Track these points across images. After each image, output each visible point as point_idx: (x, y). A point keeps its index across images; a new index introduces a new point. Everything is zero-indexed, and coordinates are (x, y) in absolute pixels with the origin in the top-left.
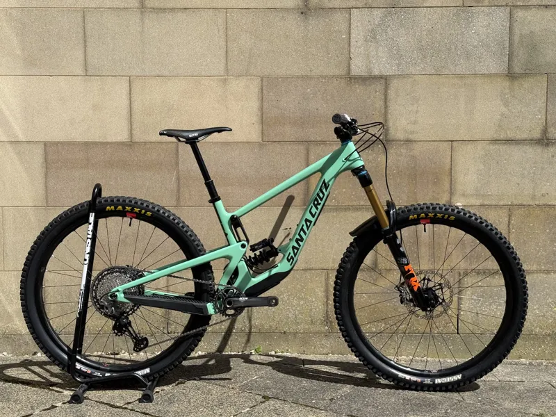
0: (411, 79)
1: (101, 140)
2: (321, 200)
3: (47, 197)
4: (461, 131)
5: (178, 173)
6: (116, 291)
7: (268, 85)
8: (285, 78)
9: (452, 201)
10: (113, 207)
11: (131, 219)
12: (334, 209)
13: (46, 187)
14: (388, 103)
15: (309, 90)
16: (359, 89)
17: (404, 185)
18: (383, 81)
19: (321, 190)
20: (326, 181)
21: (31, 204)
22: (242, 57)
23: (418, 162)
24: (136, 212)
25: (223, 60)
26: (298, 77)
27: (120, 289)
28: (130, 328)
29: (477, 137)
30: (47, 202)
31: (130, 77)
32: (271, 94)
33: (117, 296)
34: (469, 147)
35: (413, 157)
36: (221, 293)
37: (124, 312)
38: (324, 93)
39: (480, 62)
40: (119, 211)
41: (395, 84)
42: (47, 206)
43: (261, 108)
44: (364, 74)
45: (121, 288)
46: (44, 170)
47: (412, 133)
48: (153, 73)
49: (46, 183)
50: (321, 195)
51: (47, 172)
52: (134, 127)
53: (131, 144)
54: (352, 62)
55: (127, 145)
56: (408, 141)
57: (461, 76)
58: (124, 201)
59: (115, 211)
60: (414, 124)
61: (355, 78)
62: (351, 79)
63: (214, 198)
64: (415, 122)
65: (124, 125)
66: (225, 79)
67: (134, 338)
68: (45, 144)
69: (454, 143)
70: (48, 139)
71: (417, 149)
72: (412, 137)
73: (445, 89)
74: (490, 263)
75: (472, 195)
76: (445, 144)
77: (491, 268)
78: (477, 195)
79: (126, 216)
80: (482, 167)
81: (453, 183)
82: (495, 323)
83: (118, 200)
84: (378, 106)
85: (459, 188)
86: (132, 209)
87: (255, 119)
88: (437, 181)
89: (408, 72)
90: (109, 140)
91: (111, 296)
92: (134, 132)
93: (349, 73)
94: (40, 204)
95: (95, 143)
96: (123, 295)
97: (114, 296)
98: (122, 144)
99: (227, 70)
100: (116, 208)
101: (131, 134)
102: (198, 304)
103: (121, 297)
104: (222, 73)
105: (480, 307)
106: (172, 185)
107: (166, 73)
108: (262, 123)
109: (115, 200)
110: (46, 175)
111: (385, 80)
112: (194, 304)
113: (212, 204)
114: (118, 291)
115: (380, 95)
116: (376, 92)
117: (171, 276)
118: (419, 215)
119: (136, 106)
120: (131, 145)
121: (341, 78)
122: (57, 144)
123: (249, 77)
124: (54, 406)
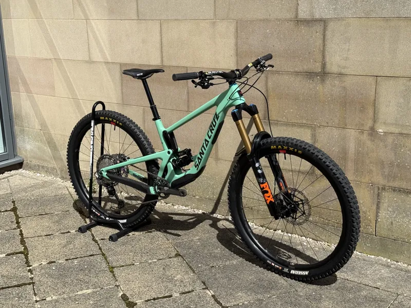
0: (344, 22)
2: (214, 127)
3: (123, 98)
4: (385, 68)
5: (188, 89)
7: (241, 26)
8: (252, 21)
9: (375, 127)
11: (115, 126)
12: (284, 124)
14: (326, 42)
15: (268, 31)
16: (304, 29)
17: (337, 110)
18: (322, 24)
19: (214, 120)
20: (217, 113)
21: (116, 102)
22: (224, 5)
23: (348, 92)
25: (213, 8)
26: (261, 20)
29: (398, 74)
31: (160, 20)
32: (243, 33)
33: (102, 174)
34: (391, 82)
35: (344, 88)
36: (156, 182)
38: (278, 33)
39: (404, 6)
40: (107, 120)
41: (331, 25)
43: (236, 44)
44: (308, 17)
45: (104, 169)
47: (344, 68)
48: (173, 18)
50: (214, 123)
52: (163, 55)
54: (299, 7)
56: (341, 74)
57: (386, 19)
58: (108, 114)
60: (346, 60)
61: (301, 21)
62: (298, 22)
63: (155, 118)
64: (347, 59)
65: (158, 54)
66: (214, 22)
68: (121, 65)
69: (379, 78)
70: (122, 61)
71: (348, 82)
72: (343, 71)
73: (373, 31)
74: (405, 183)
75: (392, 124)
76: (371, 79)
77: (406, 188)
78: (396, 124)
79: (111, 124)
80: (402, 100)
81: (376, 112)
82: (407, 234)
83: (106, 114)
84: (318, 44)
85: (382, 117)
86: (113, 120)
87: (233, 52)
88: (363, 109)
89: (342, 16)
90: (151, 64)
92: (164, 59)
93: (297, 17)
99: (215, 15)
101: (162, 61)
103: (105, 174)
104: (212, 17)
105: (395, 218)
106: (185, 97)
107: (180, 17)
108: (237, 55)
109: (104, 113)
111: (324, 22)
113: (154, 121)
114: (103, 171)
115: (319, 35)
116: (317, 32)
117: (133, 166)
118: (277, 147)
119: (164, 40)
121: (291, 21)
123: (229, 20)
124: (69, 232)
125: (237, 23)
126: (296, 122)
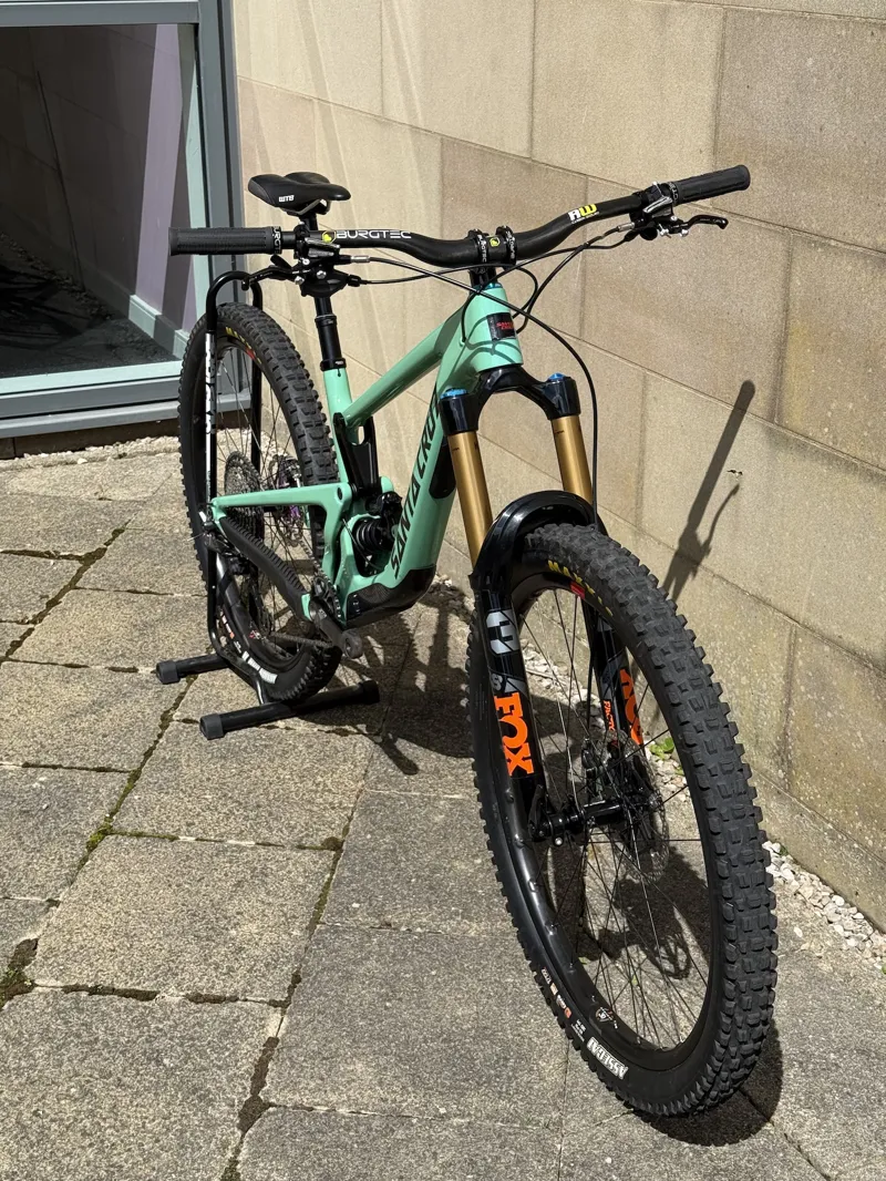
1: (498, 147)
7: (734, 34)
8: (767, 18)
12: (823, 455)
26: (792, 14)
32: (738, 64)
43: (718, 107)
46: (440, 197)
51: (443, 203)
55: (526, 167)
65: (524, 115)
68: (442, 140)
70: (445, 128)
87: (705, 137)
90: (507, 149)
92: (536, 136)
95: (492, 152)
101: (532, 140)
108: (716, 152)
110: (442, 209)
122: (453, 143)
124: (134, 670)
125: (725, 19)
126: (859, 455)
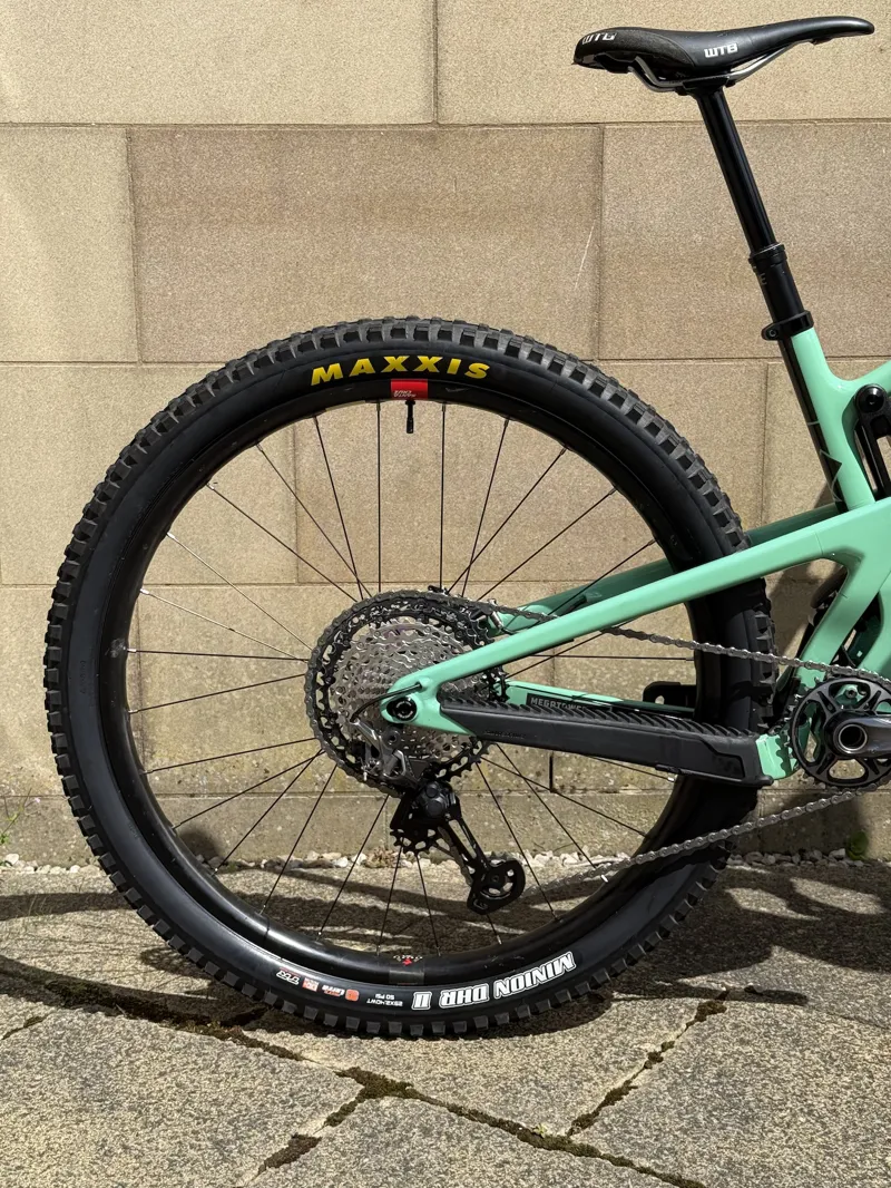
1: (329, 119)
3: (140, 329)
5: (599, 239)
6: (411, 691)
10: (335, 368)
11: (410, 403)
13: (138, 292)
24: (426, 374)
27: (424, 683)
28: (454, 824)
30: (141, 346)
33: (413, 707)
36: (814, 696)
37: (438, 766)
40: (363, 377)
42: (143, 361)
45: (429, 676)
46: (128, 229)
49: (136, 277)
51: (139, 237)
52: (448, 65)
53: (434, 133)
55: (420, 138)
58: (374, 334)
59: (347, 378)
63: (787, 320)
65: (410, 61)
67: (472, 862)
68: (131, 133)
70: (140, 114)
79: (390, 397)
83: (351, 336)
86: (412, 362)
90: (356, 119)
91: (391, 708)
92: (446, 87)
94: (118, 355)
95: (310, 131)
96: (435, 705)
97: (403, 707)
98: (404, 131)
100: (347, 367)
101: (436, 95)
102: (722, 739)
103: (428, 711)
106: (576, 283)
109: (338, 337)
110: (137, 246)
112: (709, 737)
113: (774, 346)
114: (419, 688)
120: (433, 137)
122: (169, 133)
